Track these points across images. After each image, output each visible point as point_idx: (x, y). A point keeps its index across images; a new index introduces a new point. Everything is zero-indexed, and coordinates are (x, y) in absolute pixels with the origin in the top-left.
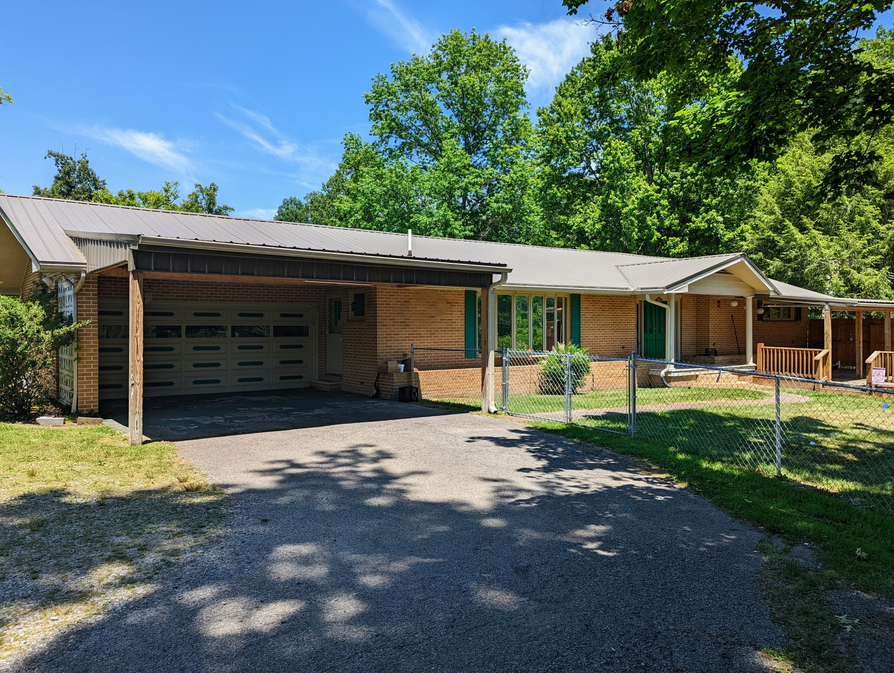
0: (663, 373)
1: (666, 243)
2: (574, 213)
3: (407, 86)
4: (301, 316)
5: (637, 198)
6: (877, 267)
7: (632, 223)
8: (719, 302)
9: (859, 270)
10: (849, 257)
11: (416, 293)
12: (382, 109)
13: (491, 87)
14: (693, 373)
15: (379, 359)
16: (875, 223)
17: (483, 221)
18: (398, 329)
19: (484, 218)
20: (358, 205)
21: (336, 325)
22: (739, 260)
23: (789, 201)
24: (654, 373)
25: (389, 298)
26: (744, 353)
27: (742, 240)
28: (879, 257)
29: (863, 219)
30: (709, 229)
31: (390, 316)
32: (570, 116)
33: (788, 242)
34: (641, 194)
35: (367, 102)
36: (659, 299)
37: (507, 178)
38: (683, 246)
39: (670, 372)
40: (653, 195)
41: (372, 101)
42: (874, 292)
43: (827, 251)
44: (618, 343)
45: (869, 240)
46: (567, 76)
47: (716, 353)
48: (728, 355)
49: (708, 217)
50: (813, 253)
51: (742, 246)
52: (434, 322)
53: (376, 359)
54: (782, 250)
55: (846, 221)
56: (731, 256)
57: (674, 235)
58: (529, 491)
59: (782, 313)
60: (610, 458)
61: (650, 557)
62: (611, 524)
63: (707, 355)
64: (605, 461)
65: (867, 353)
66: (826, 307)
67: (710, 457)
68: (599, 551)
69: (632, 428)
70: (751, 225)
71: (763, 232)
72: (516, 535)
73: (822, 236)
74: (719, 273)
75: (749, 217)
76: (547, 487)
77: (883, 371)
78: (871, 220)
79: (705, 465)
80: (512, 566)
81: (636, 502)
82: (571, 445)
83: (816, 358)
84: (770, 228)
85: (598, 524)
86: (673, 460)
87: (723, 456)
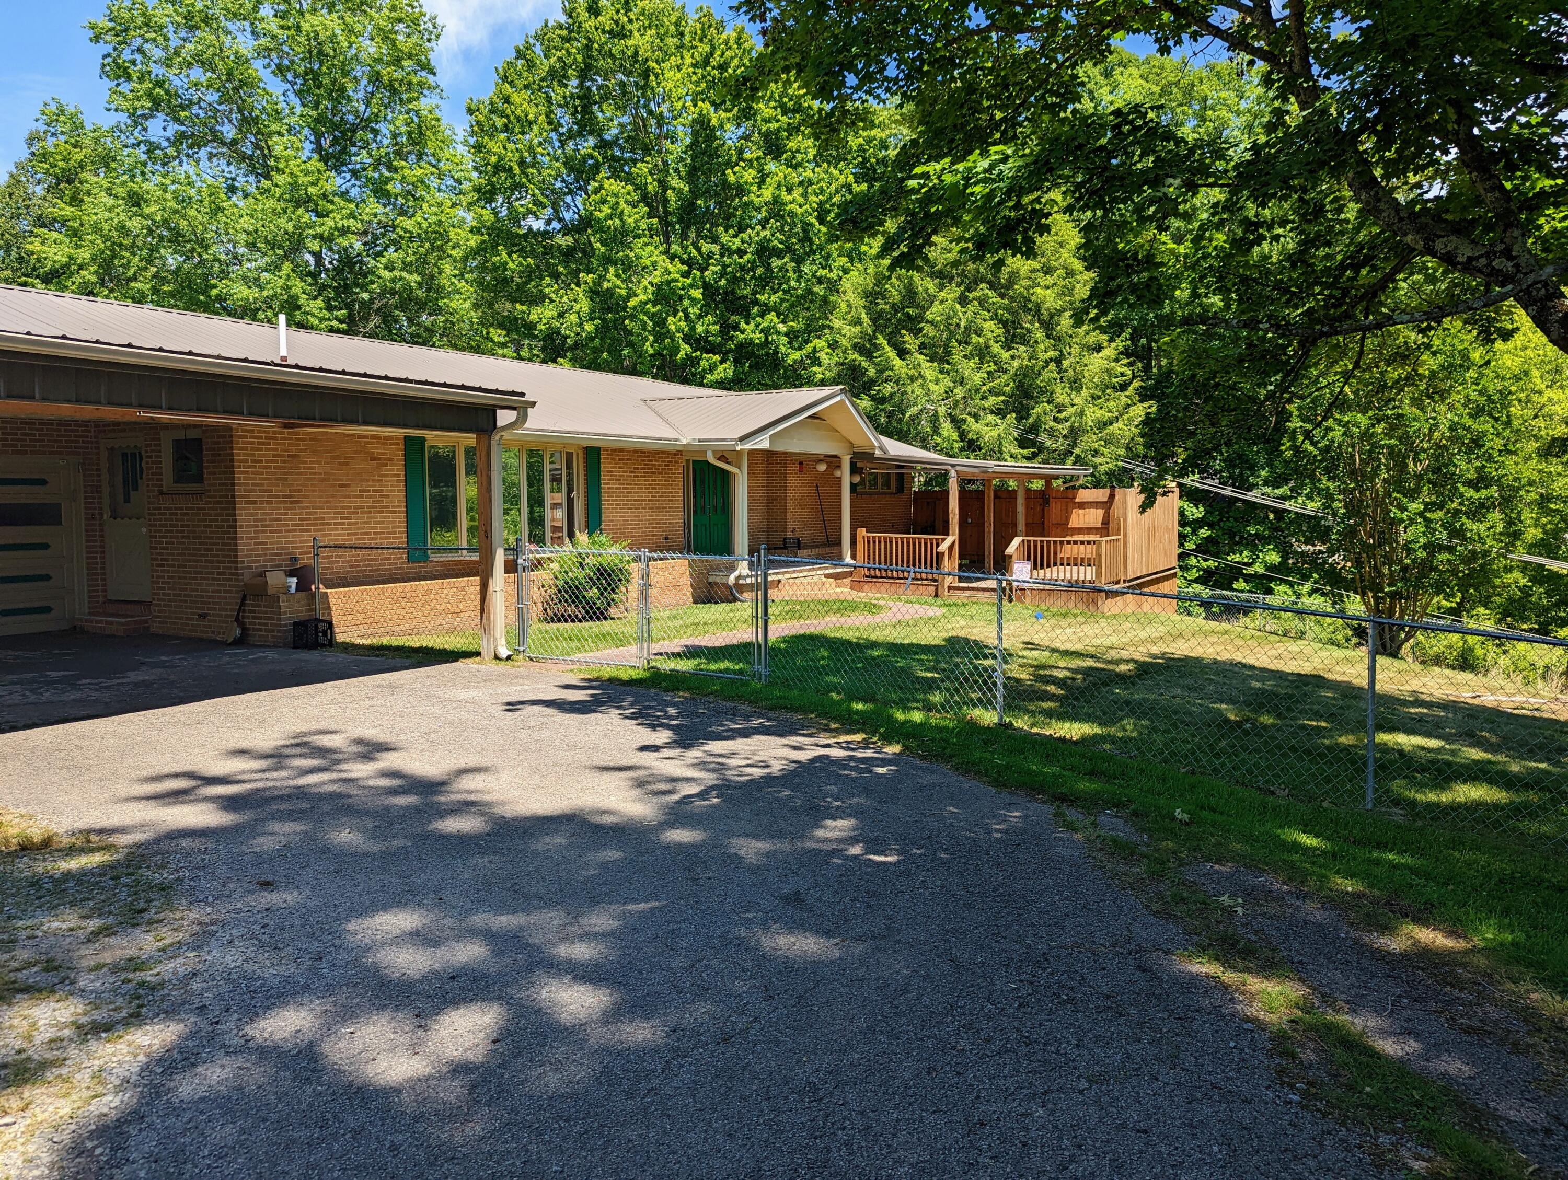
0: (732, 579)
1: (698, 363)
2: (539, 299)
3: (188, 17)
4: (43, 482)
5: (651, 283)
6: (1000, 412)
7: (644, 325)
8: (801, 463)
9: (976, 417)
10: (964, 397)
11: (311, 440)
12: (131, 57)
13: (370, 48)
14: (777, 577)
15: (242, 568)
16: (996, 348)
17: (363, 302)
18: (279, 508)
19: (365, 296)
20: (84, 255)
21: (127, 500)
22: (838, 399)
23: (883, 306)
24: (718, 580)
25: (258, 449)
26: (839, 543)
27: (813, 364)
28: (1002, 398)
29: (981, 340)
30: (766, 343)
31: (263, 485)
32: (526, 124)
33: (881, 372)
34: (656, 277)
35: (97, 38)
36: (722, 458)
37: (409, 224)
38: (725, 370)
39: (744, 578)
40: (677, 281)
41: (108, 38)
42: (996, 452)
43: (936, 388)
44: (657, 531)
45: (989, 373)
46: (518, 51)
47: (799, 545)
48: (817, 547)
49: (765, 324)
50: (916, 389)
51: (815, 374)
52: (349, 496)
53: (236, 568)
54: (873, 382)
55: (960, 343)
56: (827, 391)
57: (712, 350)
58: (688, 780)
59: (880, 481)
60: (759, 718)
61: (944, 855)
62: (850, 816)
63: (785, 548)
64: (756, 722)
65: (1003, 541)
66: (953, 473)
67: (896, 704)
68: (872, 857)
69: (761, 668)
70: (827, 341)
71: (844, 352)
72: (733, 850)
73: (929, 364)
74: (810, 417)
75: (824, 327)
76: (709, 771)
77: (1028, 566)
78: (992, 343)
79: (900, 716)
80: (772, 895)
81: (854, 780)
82: (682, 703)
83: (940, 549)
84: (855, 347)
85: (834, 818)
86: (850, 712)
87: (908, 700)
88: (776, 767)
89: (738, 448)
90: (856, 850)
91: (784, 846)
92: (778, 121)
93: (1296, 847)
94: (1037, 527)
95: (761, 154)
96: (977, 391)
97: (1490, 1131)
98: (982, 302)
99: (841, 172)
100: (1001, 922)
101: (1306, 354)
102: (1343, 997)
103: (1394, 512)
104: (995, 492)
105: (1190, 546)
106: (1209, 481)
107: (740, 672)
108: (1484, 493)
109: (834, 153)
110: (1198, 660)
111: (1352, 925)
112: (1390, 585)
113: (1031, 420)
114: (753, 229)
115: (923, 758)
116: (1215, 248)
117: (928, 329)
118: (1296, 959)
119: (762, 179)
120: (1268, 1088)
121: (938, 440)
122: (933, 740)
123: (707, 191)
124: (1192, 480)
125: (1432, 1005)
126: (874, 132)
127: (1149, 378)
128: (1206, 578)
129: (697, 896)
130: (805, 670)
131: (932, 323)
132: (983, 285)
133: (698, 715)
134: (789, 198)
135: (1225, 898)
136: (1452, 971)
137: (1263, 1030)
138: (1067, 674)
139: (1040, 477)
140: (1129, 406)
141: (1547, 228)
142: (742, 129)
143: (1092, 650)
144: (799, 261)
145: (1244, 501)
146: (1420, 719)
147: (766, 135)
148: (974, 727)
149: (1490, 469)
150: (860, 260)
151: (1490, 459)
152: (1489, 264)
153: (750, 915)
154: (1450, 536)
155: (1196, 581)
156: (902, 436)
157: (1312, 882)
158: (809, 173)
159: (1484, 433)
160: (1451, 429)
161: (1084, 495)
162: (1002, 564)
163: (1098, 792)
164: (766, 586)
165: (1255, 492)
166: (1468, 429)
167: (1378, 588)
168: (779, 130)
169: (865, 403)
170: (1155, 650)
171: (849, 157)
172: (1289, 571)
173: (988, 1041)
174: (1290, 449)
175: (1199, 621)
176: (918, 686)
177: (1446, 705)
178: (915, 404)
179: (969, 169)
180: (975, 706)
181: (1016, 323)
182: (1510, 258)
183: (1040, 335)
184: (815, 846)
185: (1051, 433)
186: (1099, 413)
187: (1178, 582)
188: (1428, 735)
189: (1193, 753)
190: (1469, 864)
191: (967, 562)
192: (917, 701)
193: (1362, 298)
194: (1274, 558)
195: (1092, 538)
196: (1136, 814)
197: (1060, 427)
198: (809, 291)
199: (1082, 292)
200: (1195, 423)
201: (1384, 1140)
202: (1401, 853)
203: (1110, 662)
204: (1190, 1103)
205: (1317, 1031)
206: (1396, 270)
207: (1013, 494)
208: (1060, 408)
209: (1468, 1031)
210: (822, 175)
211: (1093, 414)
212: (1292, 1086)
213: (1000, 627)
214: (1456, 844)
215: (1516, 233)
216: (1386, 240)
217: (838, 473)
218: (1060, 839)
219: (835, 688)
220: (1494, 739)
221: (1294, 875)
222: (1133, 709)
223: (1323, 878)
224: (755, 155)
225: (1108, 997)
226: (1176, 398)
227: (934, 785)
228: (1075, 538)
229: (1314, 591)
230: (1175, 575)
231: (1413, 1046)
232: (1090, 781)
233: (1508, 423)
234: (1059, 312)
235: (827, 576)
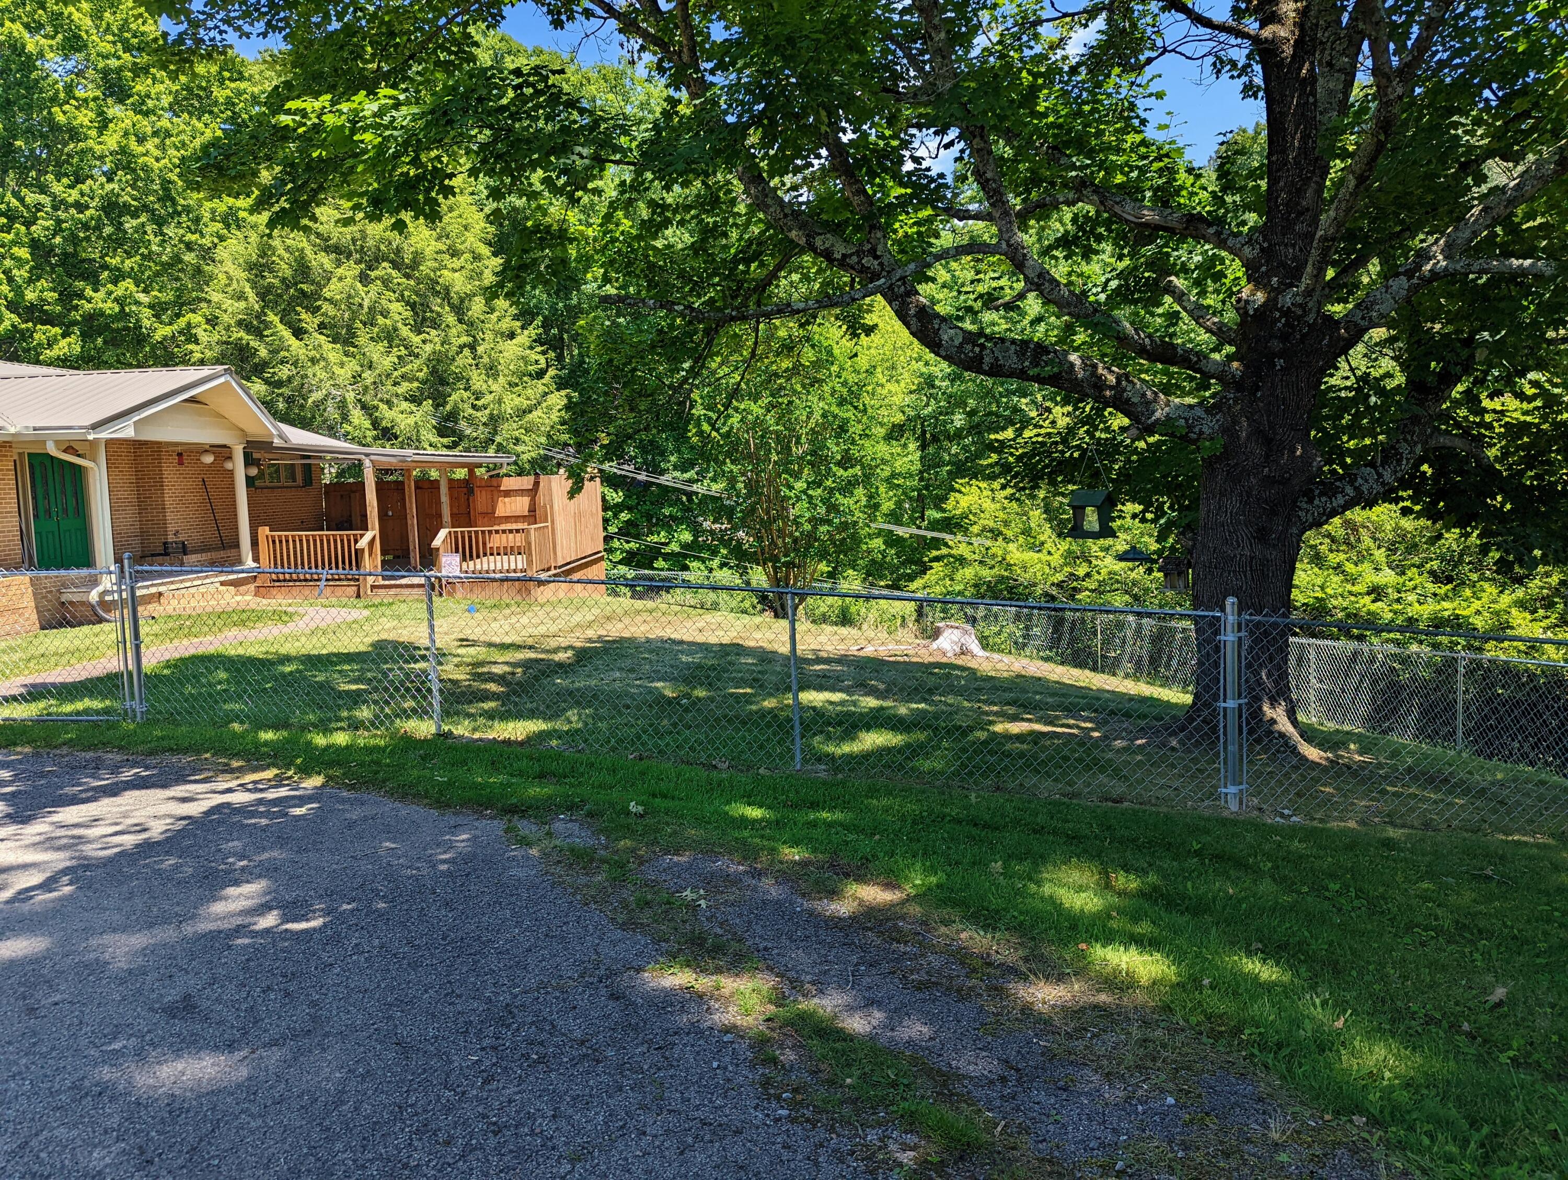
0: (94, 596)
1: (31, 336)
6: (414, 399)
8: (180, 455)
9: (389, 403)
10: (375, 383)
14: (153, 590)
16: (405, 331)
22: (223, 380)
23: (270, 279)
24: (75, 598)
26: (236, 545)
27: (188, 341)
28: (416, 384)
29: (388, 322)
30: (123, 315)
33: (274, 352)
36: (69, 449)
38: (69, 345)
39: (108, 593)
42: (413, 441)
43: (342, 371)
45: (399, 357)
47: (185, 550)
48: (209, 550)
49: (119, 293)
50: (317, 372)
51: (192, 352)
54: (265, 364)
55: (365, 324)
56: (206, 371)
57: (49, 320)
58: (25, 867)
59: (283, 474)
60: (132, 767)
61: (382, 905)
62: (260, 876)
63: (166, 554)
64: (128, 774)
65: (429, 533)
66: (367, 463)
67: (315, 726)
68: (290, 926)
69: (136, 704)
70: (205, 316)
71: (228, 328)
72: (92, 956)
73: (331, 346)
74: (186, 401)
75: (200, 300)
76: (59, 849)
77: (457, 558)
78: (400, 325)
79: (320, 740)
80: (151, 1009)
81: (264, 829)
82: (20, 762)
83: (359, 546)
84: (240, 323)
85: (236, 883)
86: (258, 745)
87: (330, 720)
88: (157, 830)
89: (90, 437)
90: (269, 920)
91: (167, 934)
92: (119, 58)
93: (744, 822)
94: (463, 517)
95: (98, 93)
96: (388, 376)
97: (957, 1095)
98: (386, 282)
99: (206, 125)
100: (455, 977)
101: (710, 343)
102: (809, 978)
103: (785, 491)
104: (416, 482)
105: (613, 529)
106: (626, 467)
107: (106, 711)
108: (851, 471)
109: (197, 104)
110: (631, 640)
111: (804, 895)
112: (786, 556)
113: (448, 408)
114: (95, 181)
115: (352, 787)
116: (622, 233)
117: (326, 307)
118: (761, 946)
119: (104, 124)
120: (756, 1108)
121: (349, 429)
122: (362, 765)
123: (29, 130)
124: (610, 467)
125: (885, 967)
126: (243, 85)
127: (563, 368)
128: (630, 559)
129: (35, 1034)
130: (195, 699)
131: (330, 301)
132: (385, 264)
133: (42, 775)
134: (141, 149)
135: (688, 892)
136: (895, 925)
137: (742, 1037)
138: (507, 669)
139: (462, 465)
140: (546, 394)
141: (901, 233)
142: (73, 63)
143: (530, 641)
144: (160, 222)
145: (658, 485)
146: (824, 676)
147: (106, 72)
148: (409, 743)
149: (854, 452)
150: (239, 227)
151: (853, 442)
152: (859, 262)
153: (117, 1046)
154: (828, 511)
155: (620, 562)
156: (305, 424)
157: (764, 858)
158: (164, 123)
159: (847, 420)
160: (824, 416)
161: (509, 483)
162: (429, 558)
163: (550, 797)
164: (135, 602)
165: (667, 477)
166: (835, 416)
167: (775, 559)
168: (120, 70)
169: (258, 387)
170: (590, 633)
171: (216, 110)
172: (701, 548)
173: (447, 1143)
174: (696, 434)
175: (625, 602)
176: (340, 702)
177: (842, 660)
178: (319, 388)
179: (356, 112)
180: (408, 717)
181: (426, 306)
182: (876, 257)
183: (451, 319)
184: (211, 926)
185: (470, 420)
186: (517, 401)
187: (604, 564)
188: (833, 689)
189: (639, 737)
190: (886, 810)
191: (390, 557)
192: (339, 719)
193: (755, 290)
194: (687, 537)
195: (520, 526)
196: (590, 814)
197: (479, 414)
198: (177, 259)
199: (489, 278)
200: (616, 408)
201: (872, 1136)
202: (832, 809)
203: (548, 651)
204: (682, 1153)
205: (793, 1025)
206: (779, 267)
207: (435, 484)
208: (478, 395)
209: (920, 987)
210: (182, 127)
211: (511, 402)
212: (778, 1098)
213: (432, 627)
214: (873, 792)
215: (879, 234)
216: (770, 237)
217: (229, 466)
218: (514, 858)
219: (237, 718)
220: (882, 686)
221: (748, 853)
222: (577, 698)
223: (773, 850)
224: (91, 94)
225: (583, 1043)
226: (596, 382)
227: (365, 818)
228: (503, 527)
229: (722, 565)
230: (602, 558)
231: (878, 1016)
232: (540, 785)
233: (865, 411)
234: (470, 296)
235: (222, 584)
